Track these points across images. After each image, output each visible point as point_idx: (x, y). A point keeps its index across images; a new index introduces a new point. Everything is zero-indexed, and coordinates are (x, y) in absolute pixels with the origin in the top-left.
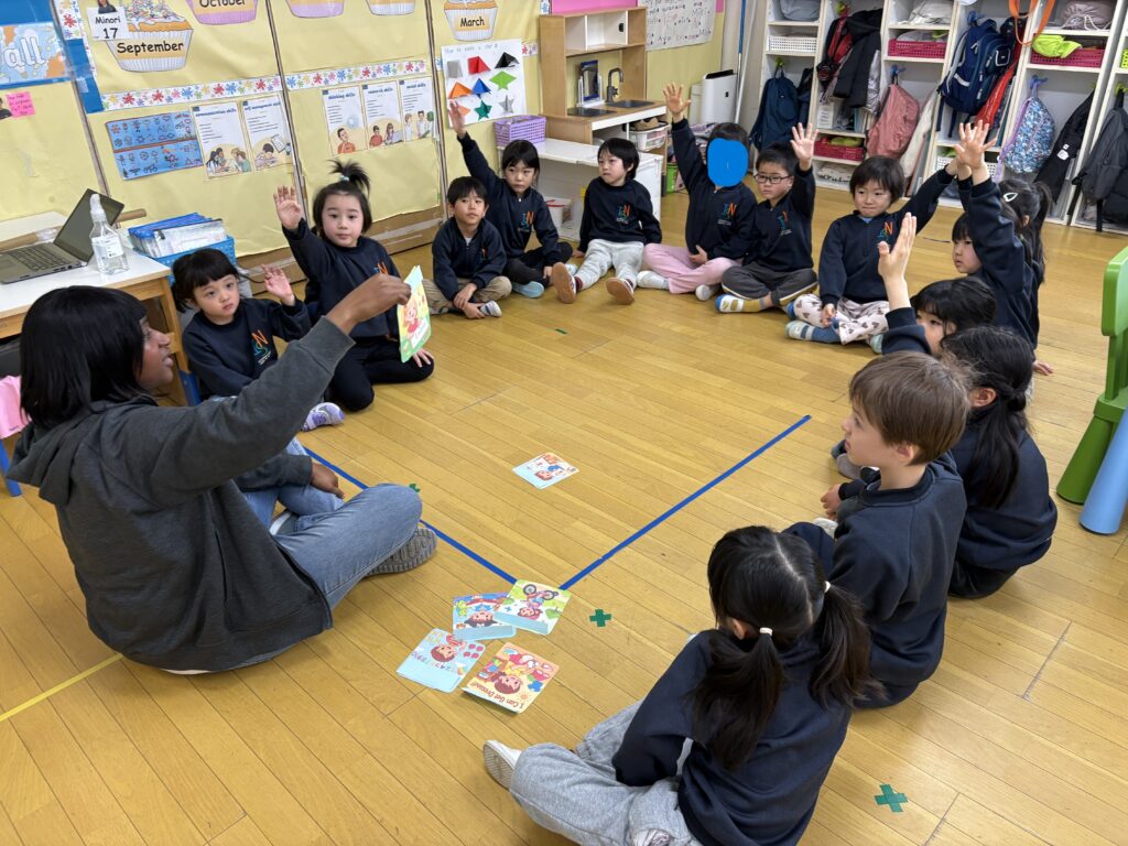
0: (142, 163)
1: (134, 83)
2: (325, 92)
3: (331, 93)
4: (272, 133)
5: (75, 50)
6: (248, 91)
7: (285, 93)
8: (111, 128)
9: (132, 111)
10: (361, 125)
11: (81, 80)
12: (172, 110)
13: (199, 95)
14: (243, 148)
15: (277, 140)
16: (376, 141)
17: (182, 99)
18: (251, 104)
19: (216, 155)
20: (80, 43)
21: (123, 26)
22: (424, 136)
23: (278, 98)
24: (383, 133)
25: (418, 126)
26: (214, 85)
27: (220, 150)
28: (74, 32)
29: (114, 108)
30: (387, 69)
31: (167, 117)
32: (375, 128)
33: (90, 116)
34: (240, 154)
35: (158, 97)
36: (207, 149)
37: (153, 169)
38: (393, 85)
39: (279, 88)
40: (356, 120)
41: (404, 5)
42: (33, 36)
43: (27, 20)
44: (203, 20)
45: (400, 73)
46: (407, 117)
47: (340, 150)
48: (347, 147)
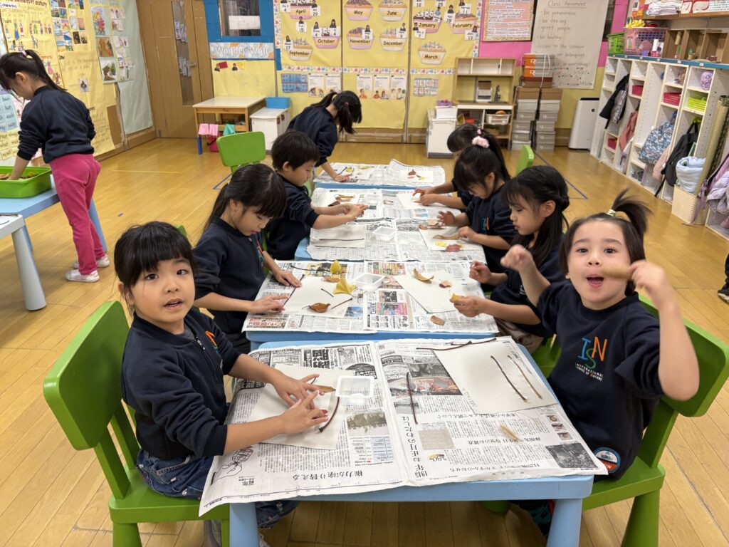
0: (289, 88)
1: (290, 62)
2: (358, 75)
3: (361, 76)
5: (277, 52)
6: (329, 71)
7: (342, 73)
8: (283, 76)
9: (290, 72)
10: (371, 89)
11: (277, 60)
12: (302, 73)
13: (312, 70)
14: (323, 89)
15: (336, 89)
16: (376, 96)
17: (306, 70)
18: (329, 75)
19: (313, 90)
20: (279, 50)
21: (292, 46)
22: (400, 99)
23: (339, 75)
24: (380, 94)
25: (397, 95)
26: (317, 68)
27: (314, 89)
28: (278, 47)
29: (285, 70)
30: (386, 71)
31: (300, 75)
32: (377, 92)
33: (278, 72)
34: (321, 91)
35: (299, 68)
36: (310, 87)
37: (292, 90)
38: (388, 77)
39: (340, 72)
40: (369, 87)
41: (397, 48)
42: (268, 46)
43: (267, 42)
44: (317, 46)
45: (392, 73)
46: (393, 90)
47: (360, 97)
48: (363, 96)
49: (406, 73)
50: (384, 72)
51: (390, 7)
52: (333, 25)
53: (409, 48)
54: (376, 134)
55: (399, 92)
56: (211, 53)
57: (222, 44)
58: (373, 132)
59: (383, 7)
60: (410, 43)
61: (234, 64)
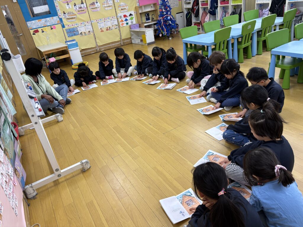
0: (71, 35)
1: (69, 23)
2: (98, 23)
4: (90, 29)
5: (61, 20)
6: (86, 24)
7: (91, 23)
8: (66, 30)
9: (69, 27)
11: (62, 23)
13: (78, 25)
14: (85, 32)
15: (90, 31)
16: (107, 30)
17: (76, 25)
19: (81, 33)
20: (61, 18)
22: (116, 29)
24: (108, 28)
25: (115, 27)
26: (80, 23)
28: (61, 17)
29: (66, 27)
31: (74, 28)
32: (107, 28)
33: (63, 29)
34: (85, 33)
35: (72, 25)
36: (80, 32)
38: (110, 21)
40: (104, 27)
41: (111, 8)
42: (55, 18)
43: (55, 16)
44: (78, 14)
45: (111, 18)
46: (113, 26)
47: (101, 31)
48: (102, 31)
49: (116, 17)
50: (108, 19)
52: (82, 3)
53: (115, 7)
54: (111, 45)
56: (29, 27)
57: (33, 22)
60: (114, 5)
61: (42, 30)
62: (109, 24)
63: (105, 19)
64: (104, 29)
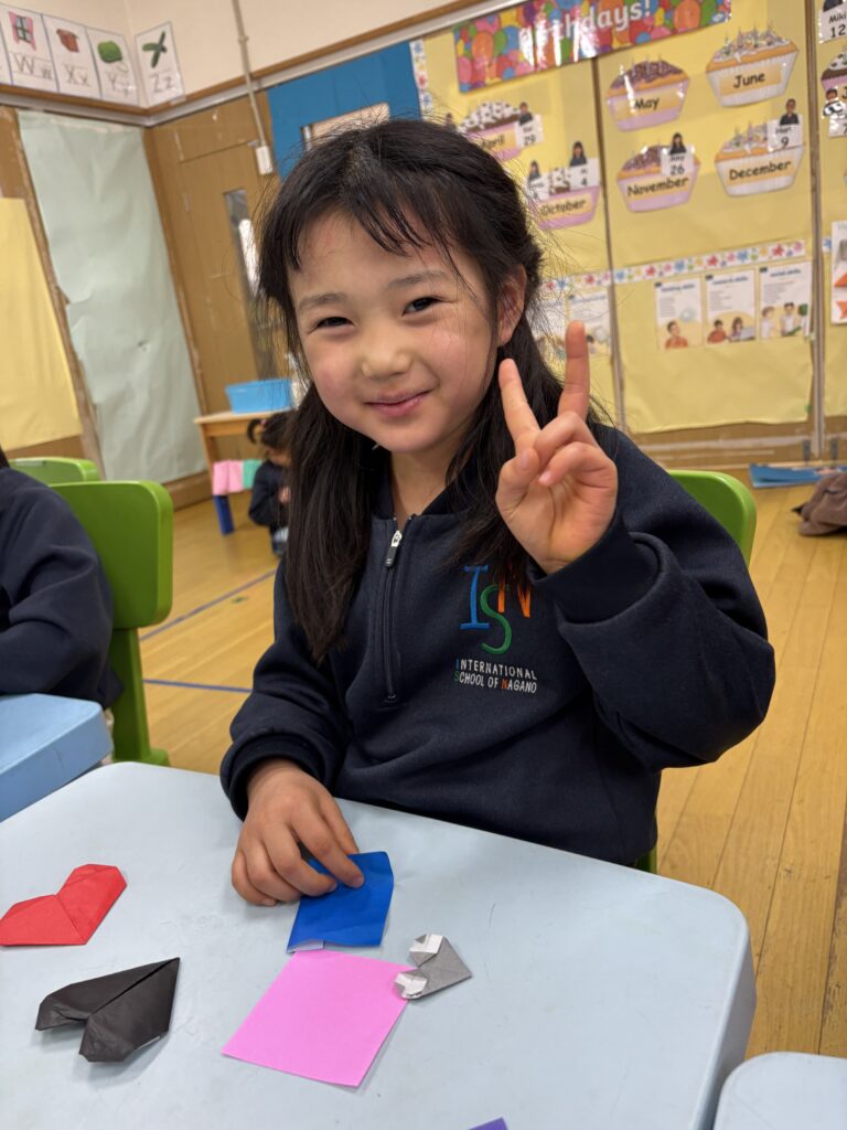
2: (658, 285)
3: (665, 285)
4: (597, 324)
6: (576, 286)
15: (598, 332)
16: (716, 336)
18: (577, 298)
22: (791, 334)
24: (727, 328)
25: (783, 323)
30: (743, 256)
32: (718, 323)
39: (606, 283)
40: (692, 313)
41: (780, 180)
44: (542, 226)
45: (762, 259)
46: (765, 312)
47: (668, 344)
48: (677, 342)
49: (806, 251)
50: (737, 262)
51: (744, 63)
52: (578, 159)
53: (814, 173)
55: (789, 314)
58: (716, 438)
59: (720, 67)
60: (814, 157)
62: (740, 299)
63: (713, 261)
64: (695, 333)
